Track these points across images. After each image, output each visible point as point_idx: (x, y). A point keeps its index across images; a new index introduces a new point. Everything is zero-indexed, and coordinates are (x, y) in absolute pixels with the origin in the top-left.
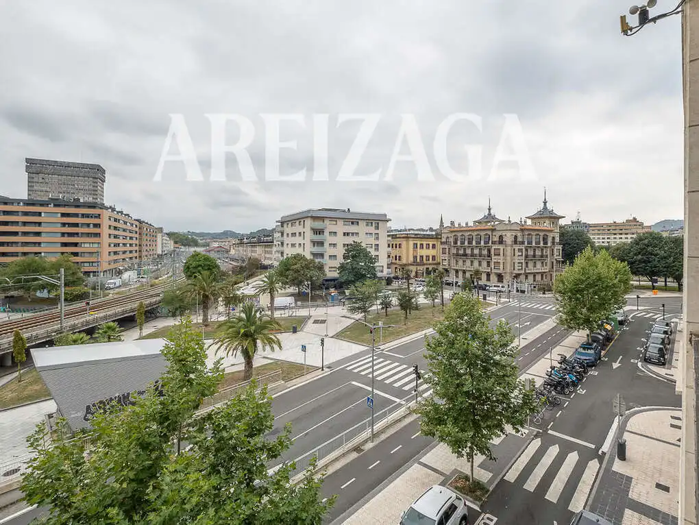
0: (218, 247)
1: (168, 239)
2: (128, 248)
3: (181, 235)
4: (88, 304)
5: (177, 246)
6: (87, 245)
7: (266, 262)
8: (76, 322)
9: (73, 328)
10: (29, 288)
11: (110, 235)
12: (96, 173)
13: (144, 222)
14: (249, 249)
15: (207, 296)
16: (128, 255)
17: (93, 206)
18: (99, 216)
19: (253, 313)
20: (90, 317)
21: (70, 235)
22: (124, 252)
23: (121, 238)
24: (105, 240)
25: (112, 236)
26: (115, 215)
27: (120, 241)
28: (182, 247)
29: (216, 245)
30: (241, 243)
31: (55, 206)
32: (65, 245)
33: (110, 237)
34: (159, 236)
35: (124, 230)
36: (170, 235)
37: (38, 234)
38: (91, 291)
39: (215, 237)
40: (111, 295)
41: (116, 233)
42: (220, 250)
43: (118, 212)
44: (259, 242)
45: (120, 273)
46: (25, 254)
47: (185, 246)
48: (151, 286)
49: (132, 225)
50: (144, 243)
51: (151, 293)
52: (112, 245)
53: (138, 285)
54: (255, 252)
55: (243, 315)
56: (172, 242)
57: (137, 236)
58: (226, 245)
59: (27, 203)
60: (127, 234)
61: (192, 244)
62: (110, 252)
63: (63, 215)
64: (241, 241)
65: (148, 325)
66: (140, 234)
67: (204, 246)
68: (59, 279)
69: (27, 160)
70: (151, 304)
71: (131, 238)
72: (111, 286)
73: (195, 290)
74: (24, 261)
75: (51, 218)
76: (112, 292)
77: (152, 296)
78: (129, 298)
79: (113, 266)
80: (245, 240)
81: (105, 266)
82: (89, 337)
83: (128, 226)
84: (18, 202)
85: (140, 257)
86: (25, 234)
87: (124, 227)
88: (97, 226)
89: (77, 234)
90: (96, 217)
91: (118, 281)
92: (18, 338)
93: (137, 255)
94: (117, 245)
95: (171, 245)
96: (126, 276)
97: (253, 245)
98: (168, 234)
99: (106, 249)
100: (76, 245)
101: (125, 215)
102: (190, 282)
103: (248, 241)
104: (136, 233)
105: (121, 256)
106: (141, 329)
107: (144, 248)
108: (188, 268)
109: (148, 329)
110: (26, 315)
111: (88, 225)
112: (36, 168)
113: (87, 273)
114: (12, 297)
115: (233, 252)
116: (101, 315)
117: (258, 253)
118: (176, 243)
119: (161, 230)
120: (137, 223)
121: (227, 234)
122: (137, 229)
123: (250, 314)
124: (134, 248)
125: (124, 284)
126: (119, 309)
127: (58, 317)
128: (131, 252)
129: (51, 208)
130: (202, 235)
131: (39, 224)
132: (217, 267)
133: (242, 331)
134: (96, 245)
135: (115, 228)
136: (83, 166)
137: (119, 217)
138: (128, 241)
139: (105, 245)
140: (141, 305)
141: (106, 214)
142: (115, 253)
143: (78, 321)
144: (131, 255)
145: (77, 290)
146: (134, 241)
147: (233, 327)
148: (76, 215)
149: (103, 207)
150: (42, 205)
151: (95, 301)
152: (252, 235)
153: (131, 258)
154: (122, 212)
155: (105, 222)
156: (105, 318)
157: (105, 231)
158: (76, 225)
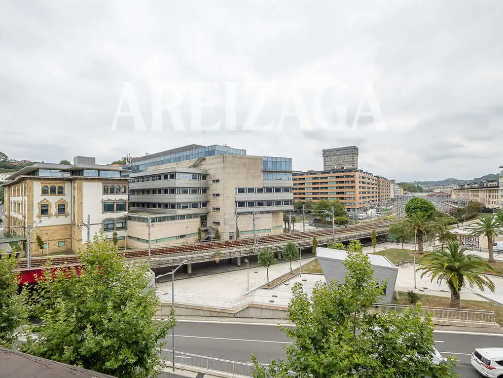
0: (439, 193)
1: (398, 187)
2: (371, 195)
3: (408, 184)
4: (346, 227)
5: (405, 192)
6: (348, 193)
7: (490, 206)
8: (340, 236)
9: (339, 239)
10: (323, 215)
11: (360, 187)
12: (353, 151)
13: (381, 177)
14: (470, 193)
15: (421, 232)
16: (371, 199)
17: (350, 171)
18: (353, 176)
19: (459, 250)
20: (347, 234)
21: (341, 188)
22: (369, 197)
23: (367, 188)
24: (358, 190)
25: (361, 188)
26: (362, 175)
27: (366, 190)
28: (410, 193)
29: (438, 190)
30: (462, 189)
31: (333, 172)
32: (338, 193)
33: (360, 188)
34: (392, 186)
35: (368, 184)
36: (401, 185)
37: (326, 188)
38: (349, 220)
39: (438, 184)
40: (360, 223)
41: (364, 185)
42: (441, 195)
43: (364, 173)
44: (482, 187)
45: (366, 210)
46: (322, 198)
47: (412, 192)
48: (385, 220)
49: (373, 180)
50: (381, 191)
51: (384, 224)
52: (362, 193)
53: (377, 218)
54: (477, 196)
55: (448, 251)
56: (402, 190)
57: (377, 186)
58: (447, 190)
59: (323, 173)
60: (370, 186)
61: (417, 190)
62: (360, 197)
63: (337, 177)
64: (462, 187)
65: (380, 245)
66: (378, 185)
67: (427, 192)
68: (331, 212)
69: (323, 150)
70: (382, 232)
71: (373, 188)
72: (361, 218)
73: (411, 226)
74: (320, 202)
75: (332, 179)
76: (361, 221)
77: (384, 227)
78: (369, 226)
79: (362, 205)
80: (466, 186)
81: (358, 206)
82: (344, 246)
83: (371, 181)
84: (319, 172)
85: (379, 200)
86: (322, 188)
87: (369, 181)
88: (353, 182)
89: (343, 187)
90: (352, 177)
91: (364, 215)
92: (315, 240)
93: (377, 199)
94: (364, 193)
95: (401, 192)
96: (369, 212)
97: (474, 190)
98: (398, 184)
99: (358, 196)
100: (343, 193)
101: (369, 174)
102: (408, 219)
103: (469, 187)
104: (376, 184)
105: (367, 200)
106: (374, 247)
107: (382, 194)
108: (409, 208)
109: (380, 248)
110: (321, 229)
111: (348, 182)
112: (327, 154)
113: (349, 210)
114: (317, 219)
115: (454, 197)
116: (353, 234)
117: (481, 197)
118: (405, 190)
119: (393, 181)
120: (377, 178)
121: (448, 182)
122: (376, 182)
123: (456, 252)
124: (375, 194)
125: (368, 217)
126: (362, 232)
127: (331, 233)
128: (373, 197)
129: (331, 174)
130: (426, 183)
131: (327, 183)
132: (433, 208)
133: (446, 265)
134: (352, 193)
135: (363, 182)
136: (347, 148)
137: (365, 175)
138: (371, 190)
139: (357, 193)
140: (374, 232)
141: (357, 174)
142: (363, 198)
143: (341, 236)
144: (373, 199)
145: (343, 218)
146: (375, 190)
147: (438, 260)
148: (342, 177)
149: (356, 170)
150: (328, 173)
151: (350, 226)
152: (475, 182)
153: (373, 201)
154: (367, 173)
155: (357, 180)
156: (355, 237)
157: (357, 185)
158: (342, 182)
